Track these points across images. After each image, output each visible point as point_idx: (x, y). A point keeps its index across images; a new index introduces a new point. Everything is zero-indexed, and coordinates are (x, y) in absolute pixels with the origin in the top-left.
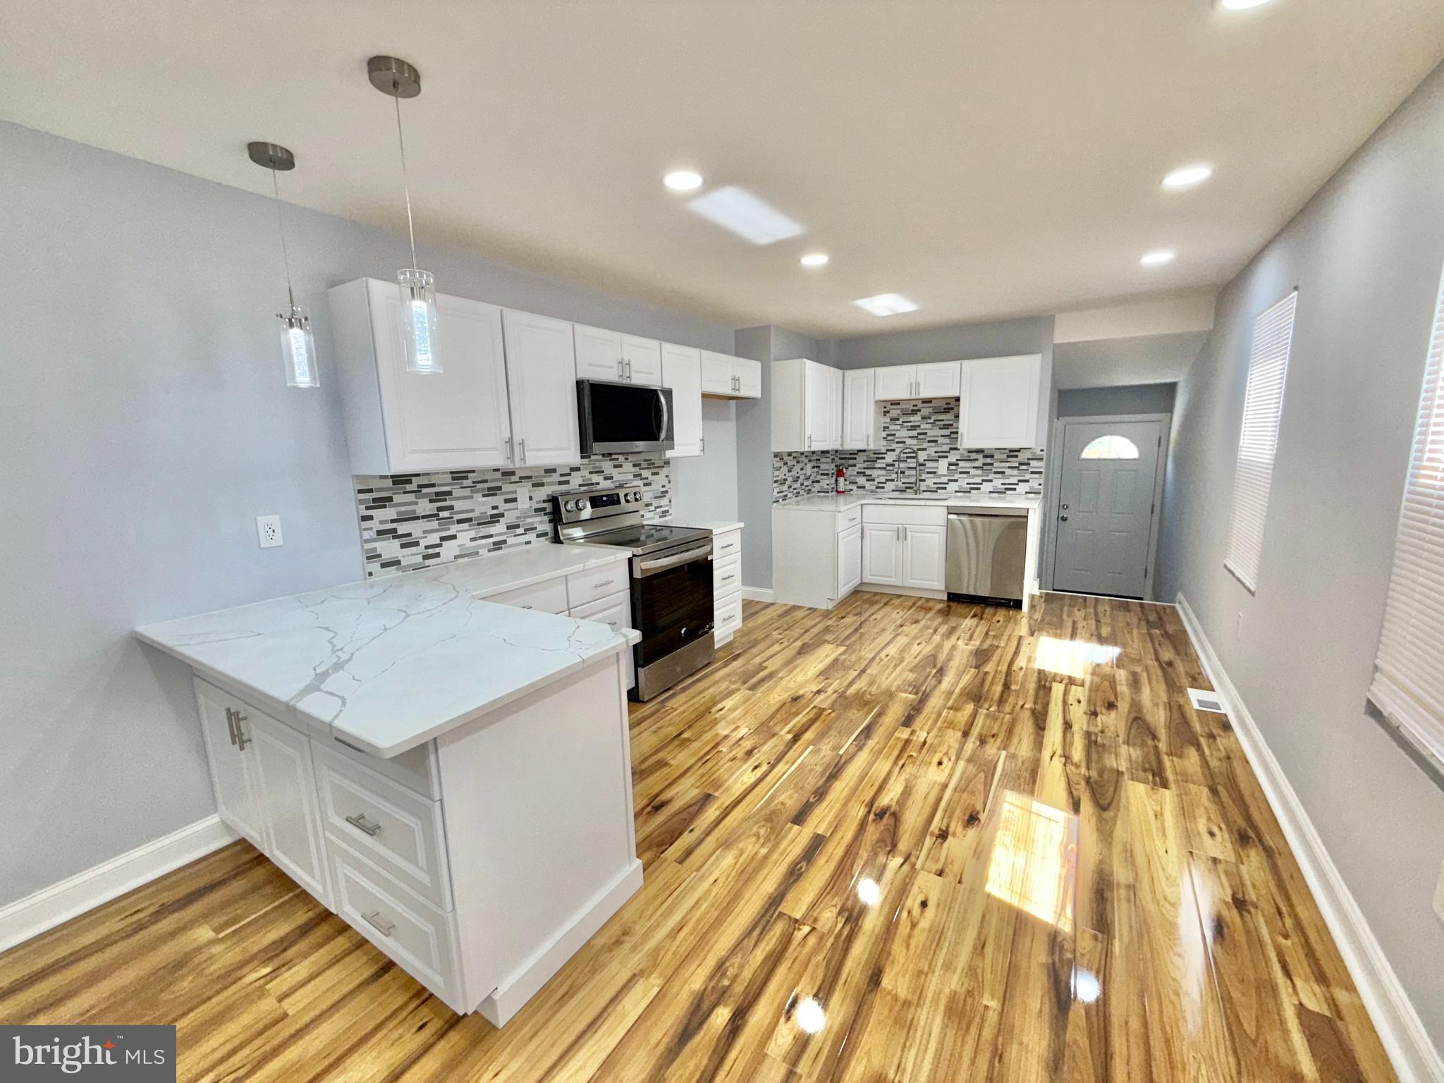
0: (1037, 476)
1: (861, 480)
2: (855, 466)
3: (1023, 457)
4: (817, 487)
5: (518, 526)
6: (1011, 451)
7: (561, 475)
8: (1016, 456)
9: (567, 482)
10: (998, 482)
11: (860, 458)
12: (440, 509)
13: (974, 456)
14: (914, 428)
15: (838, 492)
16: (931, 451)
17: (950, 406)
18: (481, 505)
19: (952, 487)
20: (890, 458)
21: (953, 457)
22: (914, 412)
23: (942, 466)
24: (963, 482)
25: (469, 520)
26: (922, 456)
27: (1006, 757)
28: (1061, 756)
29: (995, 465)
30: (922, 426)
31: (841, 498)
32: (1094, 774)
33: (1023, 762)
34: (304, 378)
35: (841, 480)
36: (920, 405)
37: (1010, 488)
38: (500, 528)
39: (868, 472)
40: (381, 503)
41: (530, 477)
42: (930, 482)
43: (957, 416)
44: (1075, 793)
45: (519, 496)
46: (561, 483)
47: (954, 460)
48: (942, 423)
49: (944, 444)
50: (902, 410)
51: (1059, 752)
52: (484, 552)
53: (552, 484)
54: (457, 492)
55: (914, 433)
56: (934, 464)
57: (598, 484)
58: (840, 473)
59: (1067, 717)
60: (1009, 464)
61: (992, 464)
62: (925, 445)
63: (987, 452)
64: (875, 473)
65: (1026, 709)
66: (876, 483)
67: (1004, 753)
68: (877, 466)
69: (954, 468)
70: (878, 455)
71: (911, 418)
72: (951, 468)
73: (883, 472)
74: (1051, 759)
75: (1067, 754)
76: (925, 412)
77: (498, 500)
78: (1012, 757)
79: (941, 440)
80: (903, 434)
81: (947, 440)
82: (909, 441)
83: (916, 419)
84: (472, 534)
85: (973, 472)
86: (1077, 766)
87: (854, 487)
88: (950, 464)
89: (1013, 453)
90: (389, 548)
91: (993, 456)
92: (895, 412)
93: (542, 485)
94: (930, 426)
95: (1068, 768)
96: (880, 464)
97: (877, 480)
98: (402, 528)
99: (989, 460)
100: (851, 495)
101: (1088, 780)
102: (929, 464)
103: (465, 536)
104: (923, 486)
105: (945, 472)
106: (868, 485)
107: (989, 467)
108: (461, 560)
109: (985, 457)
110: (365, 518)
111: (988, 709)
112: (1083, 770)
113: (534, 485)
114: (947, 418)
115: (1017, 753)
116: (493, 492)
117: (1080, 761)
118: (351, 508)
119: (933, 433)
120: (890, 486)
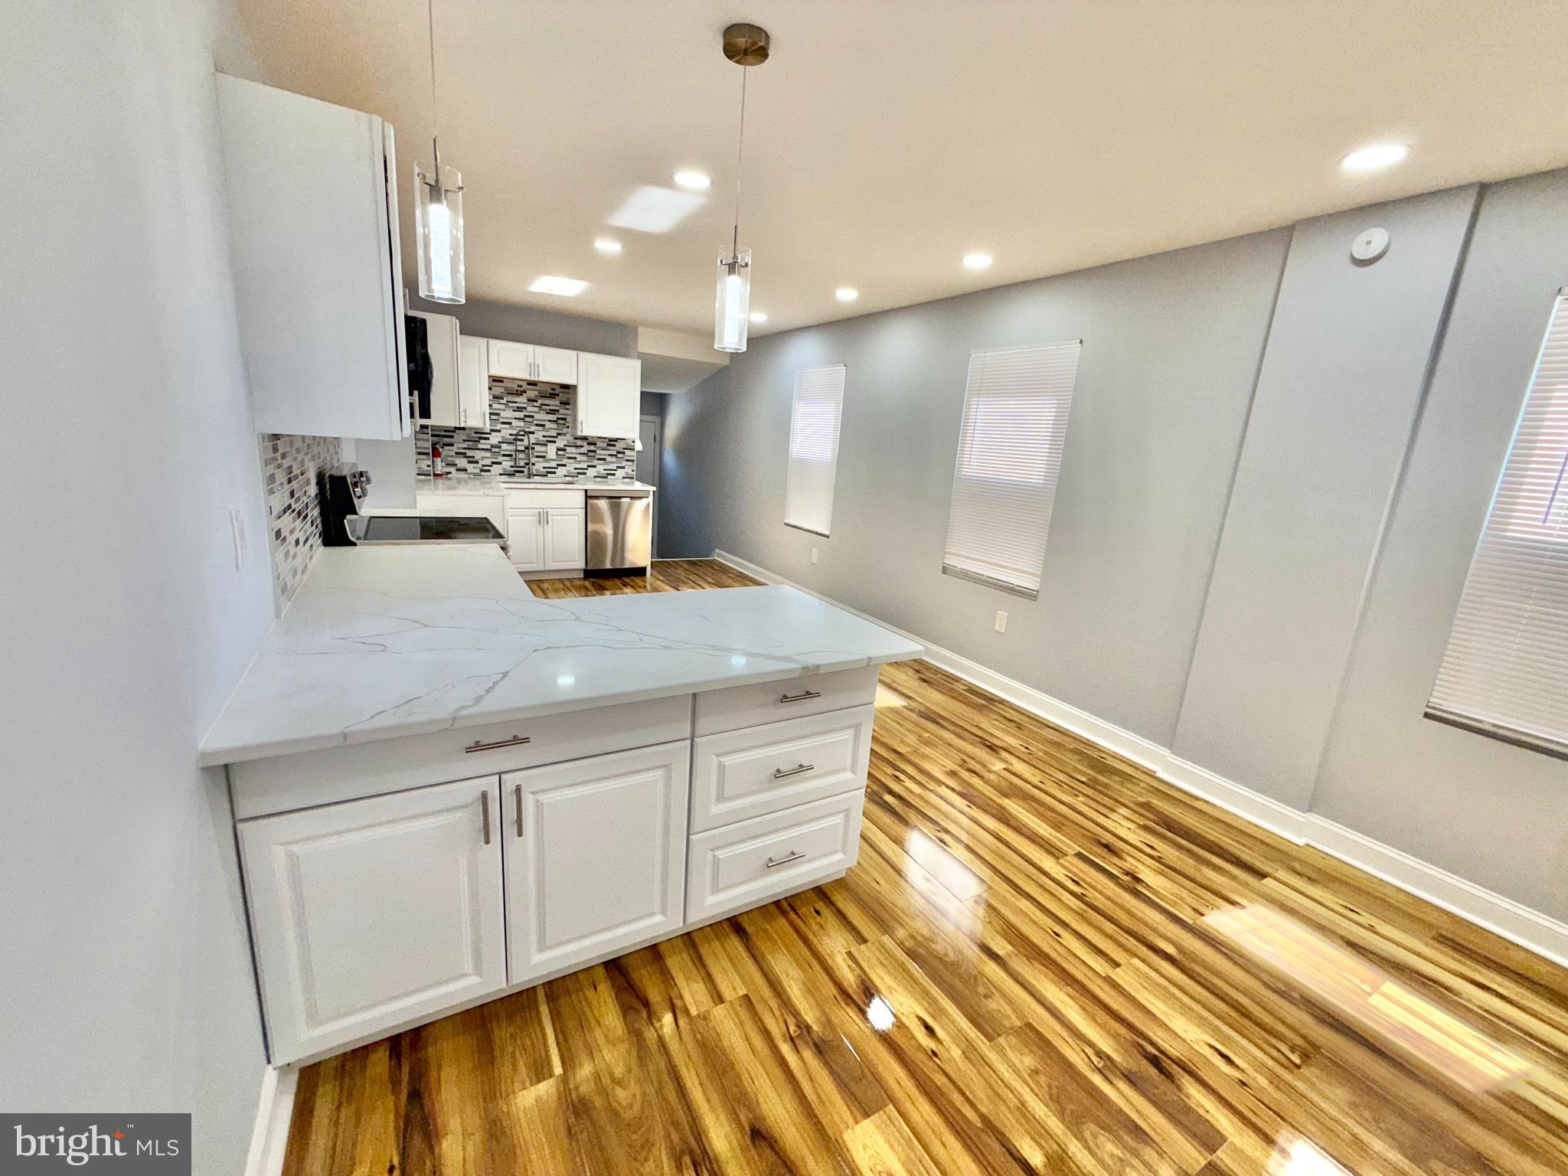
0: (630, 463)
1: (462, 462)
2: (452, 445)
3: (620, 445)
6: (610, 440)
8: (614, 445)
10: (601, 468)
11: (459, 437)
13: (579, 443)
14: (519, 409)
15: (435, 475)
16: (539, 435)
17: (563, 395)
19: (561, 471)
20: (494, 439)
21: (561, 442)
22: (519, 393)
23: (551, 450)
24: (571, 467)
26: (530, 439)
29: (598, 452)
30: (529, 409)
31: (440, 481)
35: (438, 460)
36: (525, 386)
37: (611, 474)
39: (469, 453)
42: (540, 466)
43: (564, 404)
47: (562, 446)
48: (549, 408)
49: (552, 430)
50: (506, 389)
55: (521, 415)
56: (543, 449)
58: (436, 453)
60: (609, 452)
61: (595, 451)
62: (533, 428)
63: (590, 440)
64: (478, 455)
66: (480, 465)
68: (480, 446)
69: (562, 453)
70: (479, 435)
71: (516, 399)
72: (559, 453)
73: (488, 454)
76: (531, 394)
79: (548, 425)
80: (508, 414)
81: (554, 426)
82: (515, 423)
83: (522, 400)
85: (579, 457)
87: (452, 470)
88: (558, 449)
89: (612, 442)
91: (595, 444)
92: (498, 391)
94: (537, 409)
96: (483, 444)
97: (481, 463)
99: (592, 448)
100: (450, 479)
102: (537, 448)
104: (533, 470)
105: (555, 457)
106: (470, 467)
107: (593, 454)
109: (589, 444)
114: (554, 403)
119: (542, 416)
120: (497, 469)
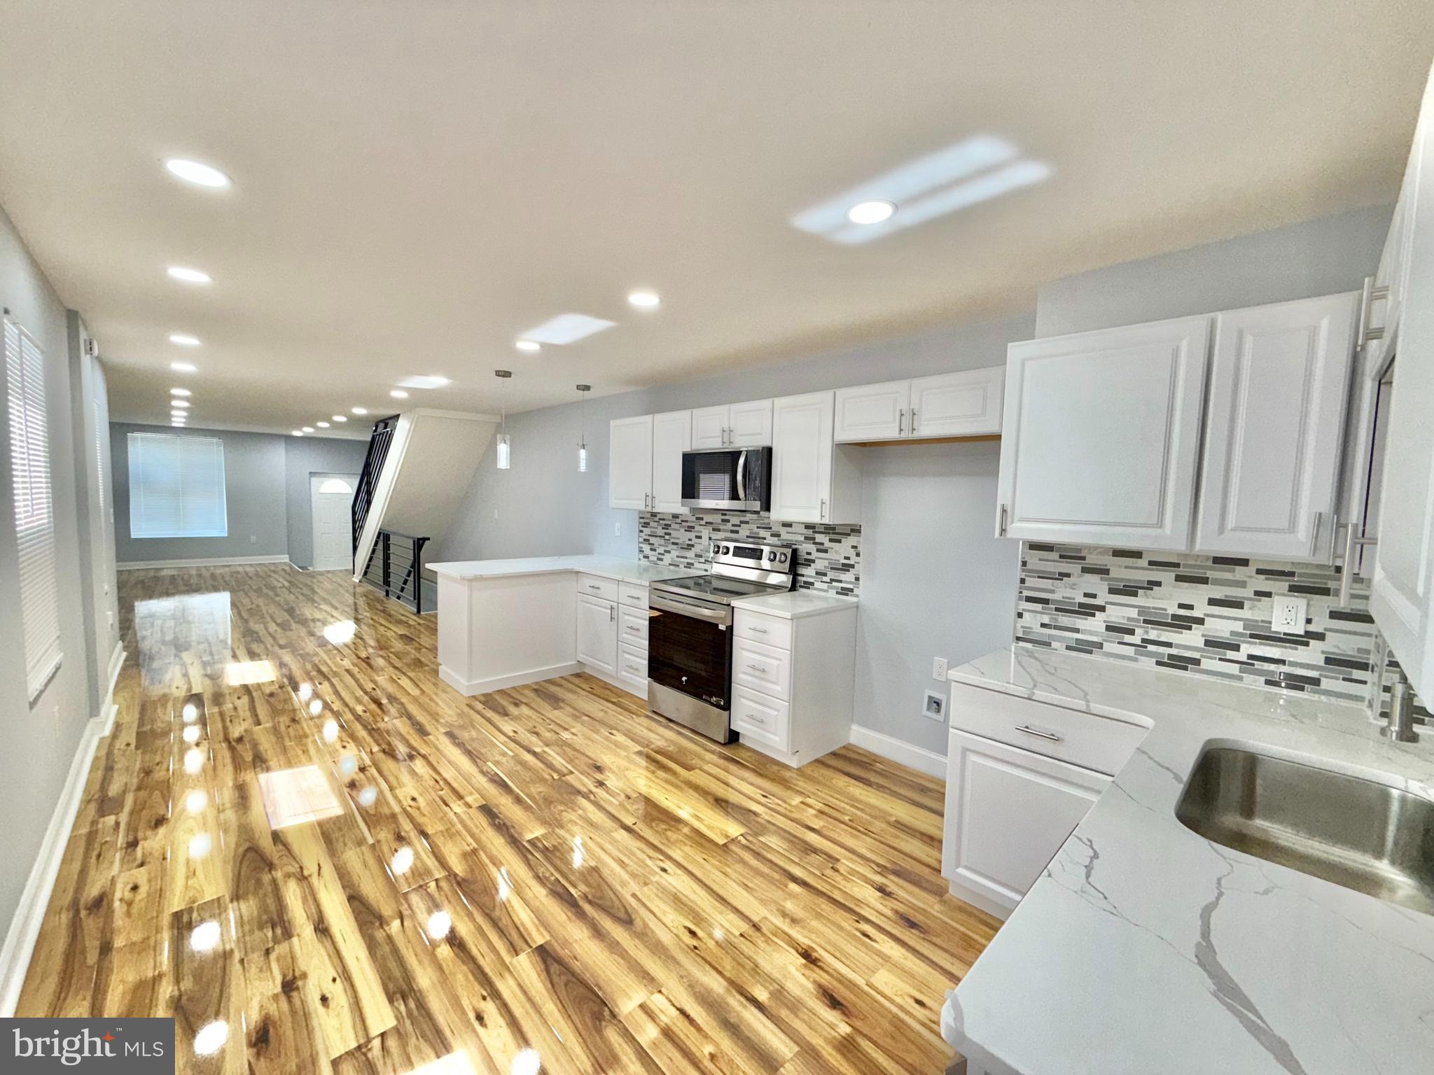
5: (701, 556)
7: (733, 525)
9: (737, 532)
12: (666, 534)
18: (682, 536)
25: (676, 544)
27: (365, 839)
28: (310, 876)
32: (266, 878)
33: (345, 845)
34: (583, 467)
38: (691, 554)
40: (646, 525)
41: (711, 523)
44: (281, 847)
45: (703, 535)
46: (732, 532)
51: (315, 880)
52: (682, 566)
53: (725, 531)
54: (674, 526)
57: (765, 539)
59: (328, 944)
65: (393, 918)
67: (371, 841)
74: (319, 865)
75: (305, 884)
77: (692, 535)
78: (361, 842)
84: (677, 553)
86: (288, 876)
90: (646, 548)
93: (719, 530)
95: (297, 866)
98: (652, 540)
101: (271, 866)
103: (674, 553)
108: (672, 567)
110: (641, 531)
111: (437, 880)
112: (278, 874)
113: (714, 530)
115: (358, 849)
116: (690, 529)
117: (286, 882)
118: (636, 526)
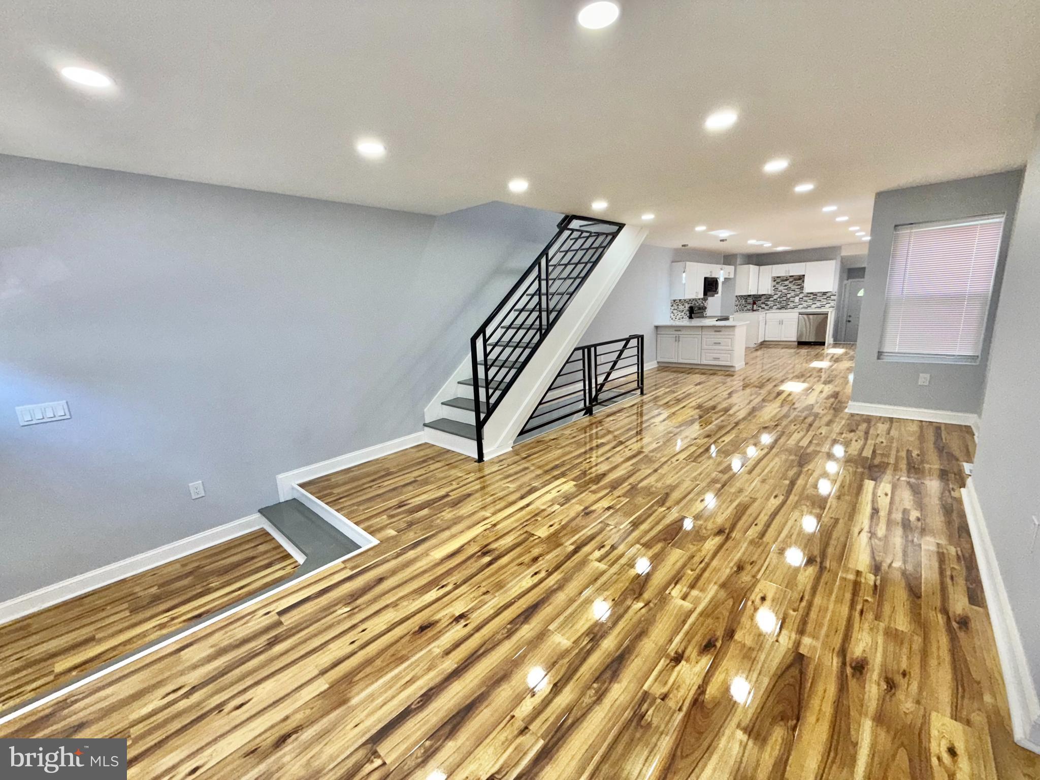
0: (833, 301)
1: (763, 306)
2: (761, 300)
3: (828, 295)
4: (746, 309)
8: (826, 295)
10: (818, 304)
11: (763, 297)
13: (809, 295)
14: (786, 286)
15: (753, 310)
16: (793, 294)
17: (801, 278)
19: (801, 306)
20: (775, 297)
21: (801, 296)
22: (786, 280)
23: (797, 299)
26: (789, 296)
29: (817, 298)
30: (789, 285)
31: (755, 312)
35: (755, 306)
36: (789, 278)
37: (823, 306)
39: (766, 302)
42: (792, 305)
43: (803, 281)
48: (797, 284)
49: (798, 291)
50: (781, 280)
55: (786, 288)
56: (794, 299)
58: (754, 303)
60: (823, 298)
62: (790, 292)
63: (814, 294)
64: (769, 303)
66: (769, 306)
70: (770, 296)
71: (785, 283)
72: (800, 300)
73: (772, 302)
76: (791, 280)
80: (781, 288)
82: (784, 291)
83: (787, 283)
85: (809, 300)
87: (760, 308)
88: (800, 298)
89: (824, 294)
91: (817, 295)
92: (778, 280)
94: (792, 285)
96: (771, 299)
99: (815, 296)
100: (759, 311)
102: (791, 299)
104: (789, 307)
105: (798, 301)
106: (766, 307)
107: (815, 299)
119: (793, 287)
120: (775, 307)
